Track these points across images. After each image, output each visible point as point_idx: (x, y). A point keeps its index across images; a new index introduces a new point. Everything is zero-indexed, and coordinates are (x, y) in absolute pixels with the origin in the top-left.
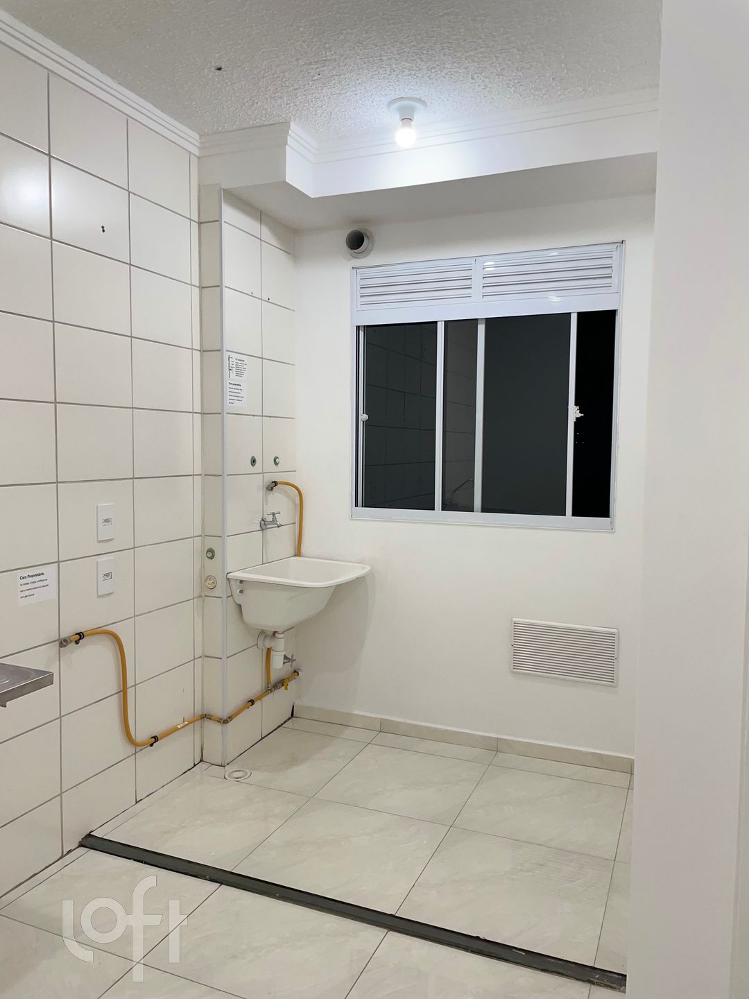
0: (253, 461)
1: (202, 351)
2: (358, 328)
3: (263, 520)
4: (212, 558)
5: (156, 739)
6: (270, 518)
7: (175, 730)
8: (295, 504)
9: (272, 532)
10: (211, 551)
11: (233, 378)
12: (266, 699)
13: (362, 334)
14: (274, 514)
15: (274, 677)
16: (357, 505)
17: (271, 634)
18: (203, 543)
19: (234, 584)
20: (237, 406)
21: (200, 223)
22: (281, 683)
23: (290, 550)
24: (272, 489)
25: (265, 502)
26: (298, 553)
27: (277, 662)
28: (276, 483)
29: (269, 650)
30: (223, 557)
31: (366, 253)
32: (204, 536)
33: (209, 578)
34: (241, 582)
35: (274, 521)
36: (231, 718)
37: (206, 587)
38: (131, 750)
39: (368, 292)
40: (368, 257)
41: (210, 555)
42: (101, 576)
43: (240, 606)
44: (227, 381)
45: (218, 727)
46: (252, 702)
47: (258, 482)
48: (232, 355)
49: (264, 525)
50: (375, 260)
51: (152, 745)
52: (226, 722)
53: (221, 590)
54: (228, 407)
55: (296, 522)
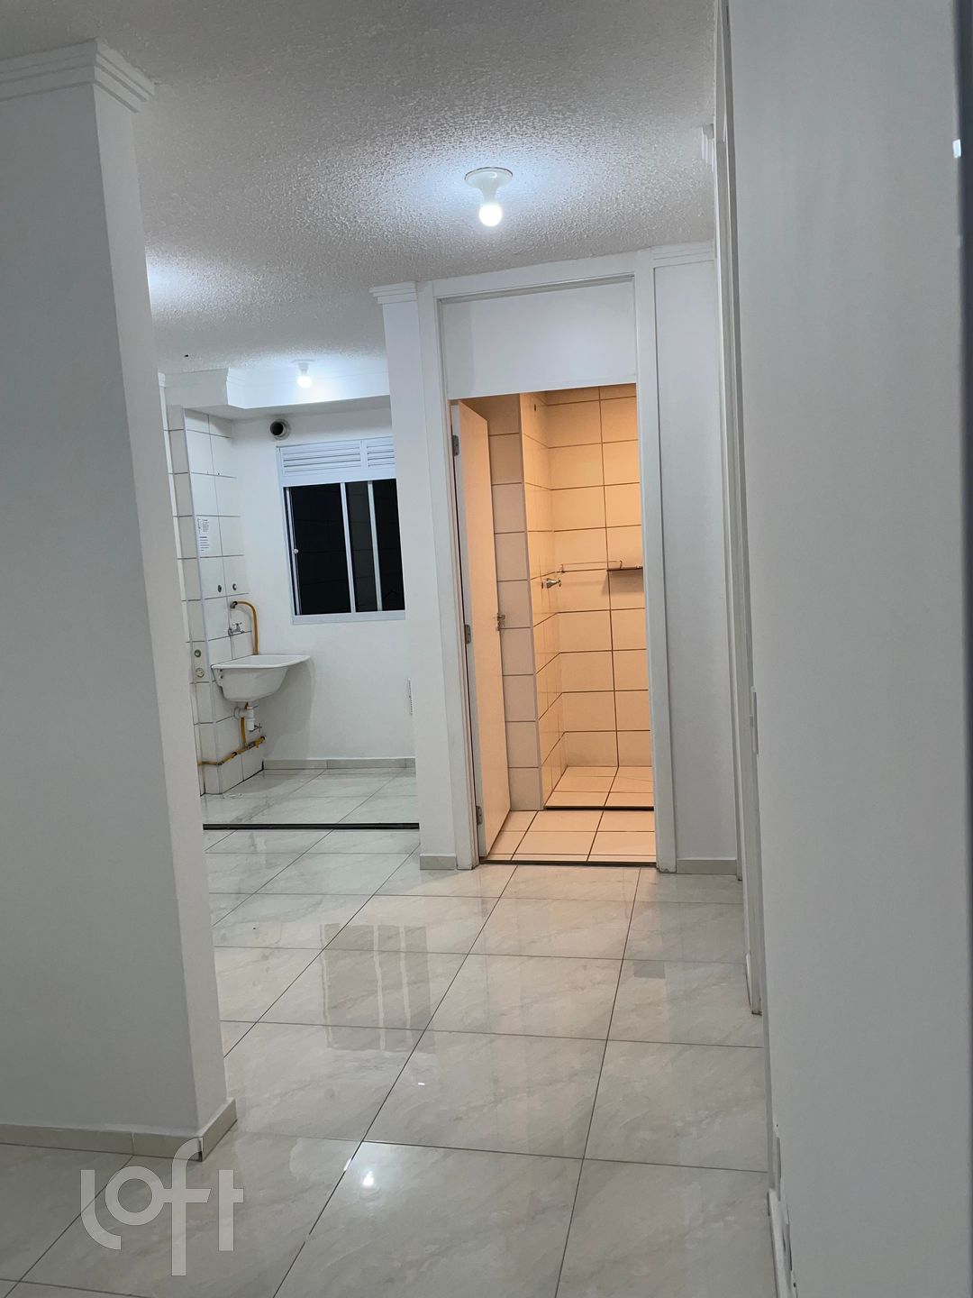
0: (220, 589)
1: (179, 516)
2: (285, 489)
3: (230, 629)
4: (199, 656)
6: (235, 627)
8: (250, 616)
9: (238, 638)
10: (197, 651)
11: (201, 533)
12: (243, 754)
13: (288, 492)
14: (237, 624)
15: (249, 739)
16: (296, 614)
17: (243, 706)
18: (192, 646)
19: (216, 672)
20: (206, 552)
21: (169, 431)
22: (253, 744)
23: (249, 650)
24: (234, 607)
25: (230, 616)
26: (256, 652)
27: (250, 725)
28: (236, 603)
29: (243, 719)
30: (207, 654)
31: (284, 437)
32: (192, 642)
33: (199, 669)
34: (221, 670)
35: (238, 629)
36: (223, 762)
37: (197, 676)
39: (289, 463)
40: (287, 440)
41: (197, 654)
43: (221, 688)
44: (198, 536)
45: (214, 769)
46: (236, 754)
47: (224, 603)
48: (199, 517)
49: (231, 633)
50: (290, 441)
52: (220, 764)
53: (208, 677)
54: (201, 554)
55: (253, 629)
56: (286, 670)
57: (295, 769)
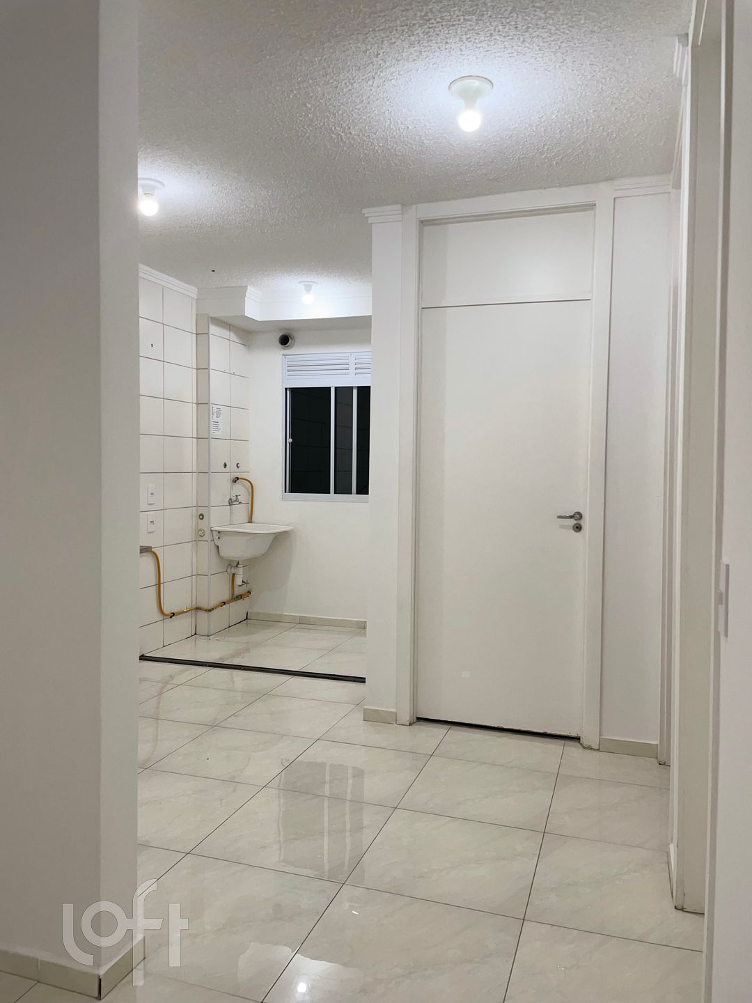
0: (225, 465)
1: (198, 404)
2: (286, 389)
3: (231, 499)
4: (202, 519)
5: (174, 614)
6: (234, 498)
7: (183, 612)
8: (248, 491)
9: (236, 507)
10: (202, 515)
11: (213, 418)
12: (231, 604)
13: (288, 392)
14: (237, 497)
15: (238, 591)
16: (285, 492)
17: (235, 565)
18: (197, 510)
19: (214, 533)
20: (217, 434)
21: (197, 335)
22: (240, 597)
23: (245, 518)
24: (235, 482)
25: (231, 488)
26: (250, 521)
27: (239, 581)
28: (238, 478)
29: (234, 575)
30: (209, 518)
31: (290, 347)
32: (198, 506)
33: (200, 530)
34: (219, 532)
35: (237, 500)
36: (213, 609)
37: (199, 535)
38: (161, 617)
39: (292, 369)
40: (291, 350)
41: (201, 517)
42: (149, 523)
43: (218, 547)
44: (212, 420)
45: (205, 615)
46: (224, 603)
47: (227, 478)
48: (214, 406)
49: (231, 503)
50: (296, 352)
51: (171, 617)
52: (210, 611)
53: (207, 537)
54: (212, 435)
55: (250, 503)
56: (273, 537)
57: (271, 621)
